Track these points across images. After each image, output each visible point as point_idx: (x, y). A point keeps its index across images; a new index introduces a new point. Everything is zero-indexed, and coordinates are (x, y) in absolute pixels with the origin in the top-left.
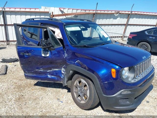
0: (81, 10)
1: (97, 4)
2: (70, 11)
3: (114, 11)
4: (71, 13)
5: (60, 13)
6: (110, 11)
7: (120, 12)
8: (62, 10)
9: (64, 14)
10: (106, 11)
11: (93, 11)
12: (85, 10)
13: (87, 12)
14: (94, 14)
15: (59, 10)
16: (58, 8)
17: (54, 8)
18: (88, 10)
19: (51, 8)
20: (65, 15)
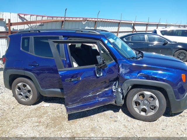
0: (48, 17)
1: (66, 10)
2: (33, 18)
3: (82, 19)
4: (35, 20)
5: (20, 21)
6: (79, 18)
7: (88, 19)
8: (23, 16)
9: (25, 22)
10: (74, 18)
11: (61, 18)
12: (53, 17)
13: (54, 19)
14: (63, 22)
15: (18, 17)
16: (16, 14)
17: (9, 13)
18: (56, 17)
19: (4, 13)
20: (28, 23)
